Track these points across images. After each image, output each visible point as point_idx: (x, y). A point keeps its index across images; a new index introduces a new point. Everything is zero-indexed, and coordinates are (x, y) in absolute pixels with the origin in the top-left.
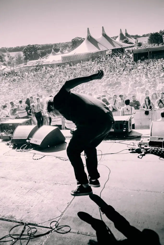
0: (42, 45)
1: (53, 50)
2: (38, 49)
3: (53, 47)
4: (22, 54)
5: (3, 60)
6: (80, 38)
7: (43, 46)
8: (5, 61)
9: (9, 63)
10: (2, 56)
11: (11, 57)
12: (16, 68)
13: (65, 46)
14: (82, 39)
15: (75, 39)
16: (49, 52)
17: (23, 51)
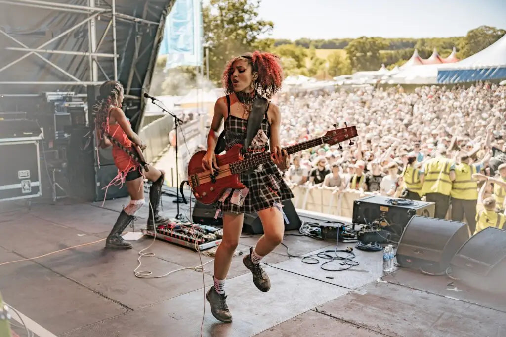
0: (391, 40)
1: (415, 54)
2: (383, 48)
3: (417, 46)
4: (343, 54)
5: (302, 63)
6: (490, 28)
7: (393, 42)
8: (304, 66)
9: (313, 72)
10: (301, 56)
11: (317, 59)
12: (328, 84)
13: (447, 46)
14: (495, 32)
15: (477, 29)
16: (407, 57)
17: (347, 49)
